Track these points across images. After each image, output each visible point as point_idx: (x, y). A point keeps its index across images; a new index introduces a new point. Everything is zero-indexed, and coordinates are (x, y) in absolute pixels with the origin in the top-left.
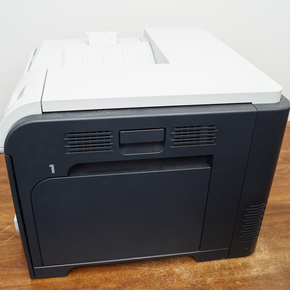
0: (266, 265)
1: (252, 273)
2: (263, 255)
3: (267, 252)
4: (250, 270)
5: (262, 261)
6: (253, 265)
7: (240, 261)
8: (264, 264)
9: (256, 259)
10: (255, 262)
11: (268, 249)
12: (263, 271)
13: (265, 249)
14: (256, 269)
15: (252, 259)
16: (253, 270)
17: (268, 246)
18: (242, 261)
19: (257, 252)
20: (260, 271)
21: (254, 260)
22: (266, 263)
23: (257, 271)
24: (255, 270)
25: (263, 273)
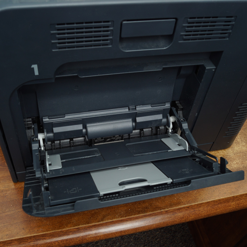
0: (244, 157)
1: (232, 165)
2: (240, 147)
3: (244, 144)
4: (231, 162)
5: (240, 153)
6: (232, 157)
7: (220, 154)
8: (242, 156)
9: (235, 151)
10: (235, 154)
11: (245, 141)
12: (243, 163)
13: (242, 141)
14: (236, 161)
15: (232, 152)
16: (233, 163)
17: (244, 137)
18: (222, 153)
19: (235, 144)
20: (240, 163)
21: (233, 152)
22: (244, 155)
23: (237, 163)
24: (235, 163)
25: (243, 165)
